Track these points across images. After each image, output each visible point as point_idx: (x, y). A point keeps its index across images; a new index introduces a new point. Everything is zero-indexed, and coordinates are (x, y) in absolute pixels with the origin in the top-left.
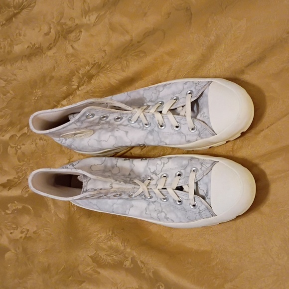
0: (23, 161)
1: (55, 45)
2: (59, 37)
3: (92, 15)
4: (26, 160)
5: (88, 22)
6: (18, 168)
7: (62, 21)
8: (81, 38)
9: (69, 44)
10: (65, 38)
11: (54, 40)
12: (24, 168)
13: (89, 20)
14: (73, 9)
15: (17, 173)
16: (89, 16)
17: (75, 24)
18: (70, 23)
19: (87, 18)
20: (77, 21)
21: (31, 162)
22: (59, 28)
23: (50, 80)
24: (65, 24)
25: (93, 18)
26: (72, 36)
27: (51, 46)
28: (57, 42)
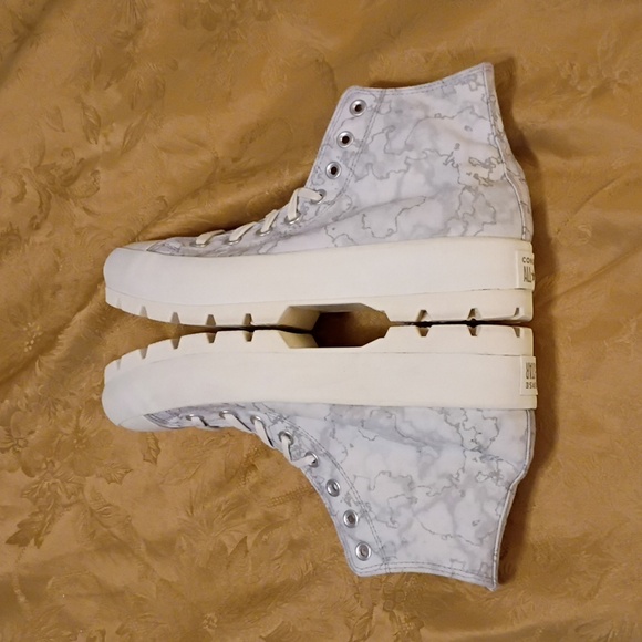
0: (39, 470)
1: (46, 218)
2: (49, 197)
3: (112, 130)
4: (44, 466)
5: (107, 149)
6: (34, 490)
7: (46, 162)
8: (101, 185)
9: (76, 204)
10: (64, 196)
11: (40, 207)
12: (45, 486)
13: (108, 143)
14: (64, 131)
15: (35, 501)
16: (106, 136)
17: (76, 161)
18: (65, 163)
19: (101, 139)
20: (79, 155)
21: (57, 464)
22: (43, 179)
23: (54, 294)
24: (54, 166)
25: (117, 137)
26: (79, 187)
27: (38, 221)
28: (48, 209)
